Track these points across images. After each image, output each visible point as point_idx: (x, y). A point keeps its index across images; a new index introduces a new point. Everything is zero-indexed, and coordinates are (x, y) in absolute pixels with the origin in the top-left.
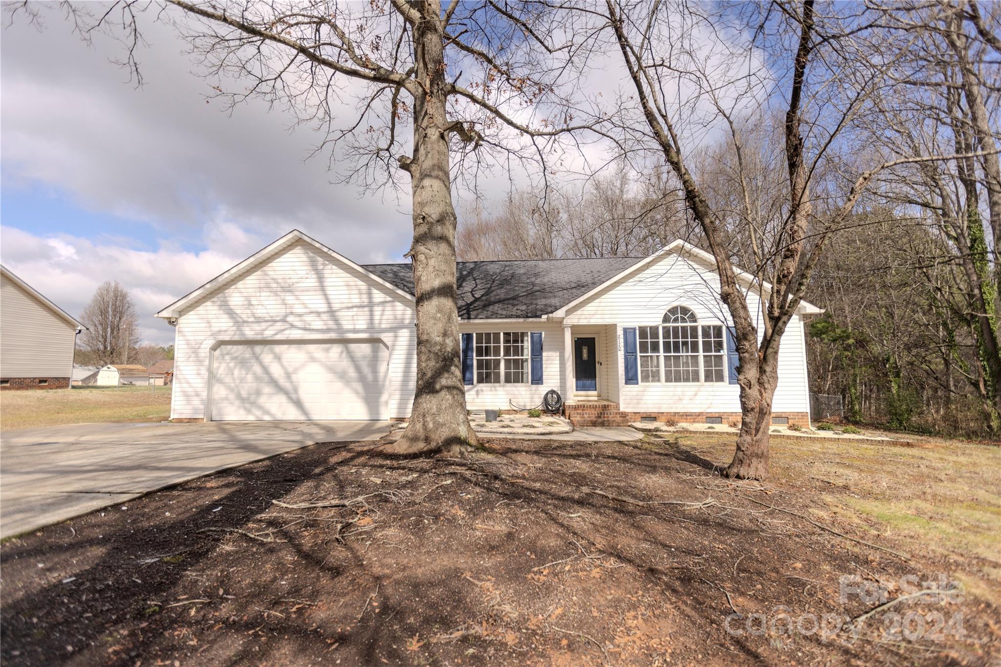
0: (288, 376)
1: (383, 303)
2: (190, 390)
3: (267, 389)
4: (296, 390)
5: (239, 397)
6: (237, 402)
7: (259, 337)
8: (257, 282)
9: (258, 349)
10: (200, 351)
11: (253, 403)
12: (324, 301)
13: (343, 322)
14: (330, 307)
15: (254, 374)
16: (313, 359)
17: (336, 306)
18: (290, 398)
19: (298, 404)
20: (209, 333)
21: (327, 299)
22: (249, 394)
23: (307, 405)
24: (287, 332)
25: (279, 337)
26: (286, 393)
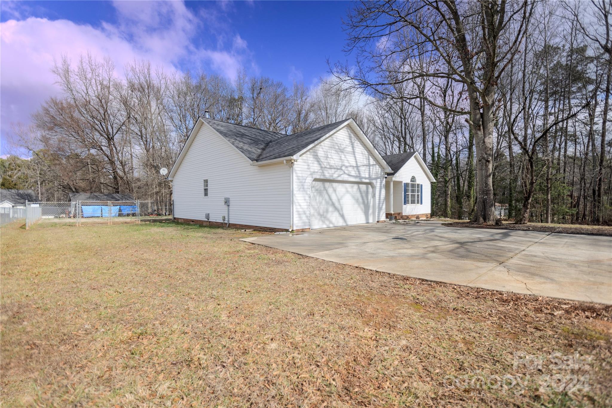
0: (339, 200)
1: (373, 165)
2: (301, 210)
3: (331, 209)
4: (342, 209)
5: (319, 214)
6: (319, 217)
7: (331, 178)
8: (330, 143)
9: (327, 184)
10: (306, 184)
11: (325, 217)
12: (354, 160)
13: (362, 173)
14: (357, 164)
15: (325, 200)
16: (348, 192)
17: (359, 164)
18: (340, 214)
19: (342, 216)
20: (309, 173)
21: (356, 159)
22: (324, 212)
23: (346, 217)
24: (342, 176)
25: (339, 179)
26: (338, 211)
